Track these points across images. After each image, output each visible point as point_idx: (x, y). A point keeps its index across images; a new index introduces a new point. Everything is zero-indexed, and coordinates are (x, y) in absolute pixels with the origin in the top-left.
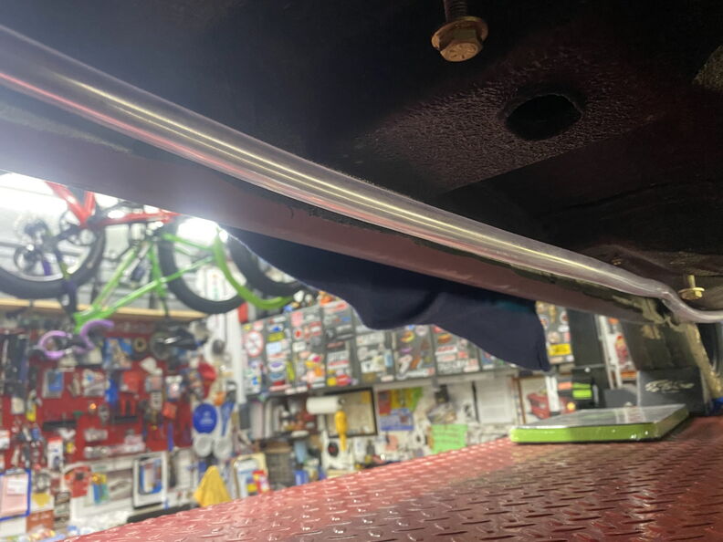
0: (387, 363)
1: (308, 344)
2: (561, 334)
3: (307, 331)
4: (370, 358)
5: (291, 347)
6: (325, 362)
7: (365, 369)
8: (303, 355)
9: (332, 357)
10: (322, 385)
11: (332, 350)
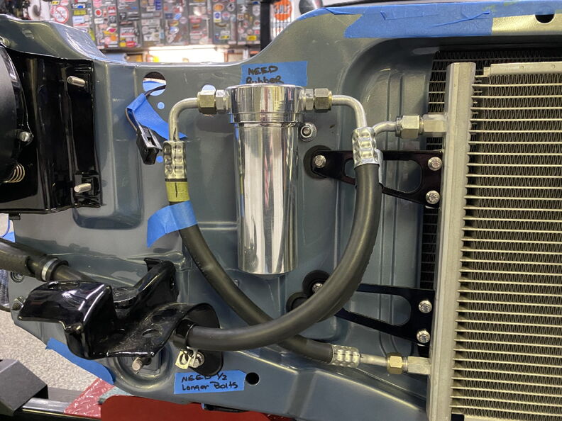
0: (160, 37)
1: (106, 20)
2: (253, 30)
3: (105, 12)
4: (149, 33)
5: (93, 20)
6: (118, 32)
7: (146, 39)
8: (102, 27)
9: (123, 30)
10: (116, 46)
11: (123, 25)
